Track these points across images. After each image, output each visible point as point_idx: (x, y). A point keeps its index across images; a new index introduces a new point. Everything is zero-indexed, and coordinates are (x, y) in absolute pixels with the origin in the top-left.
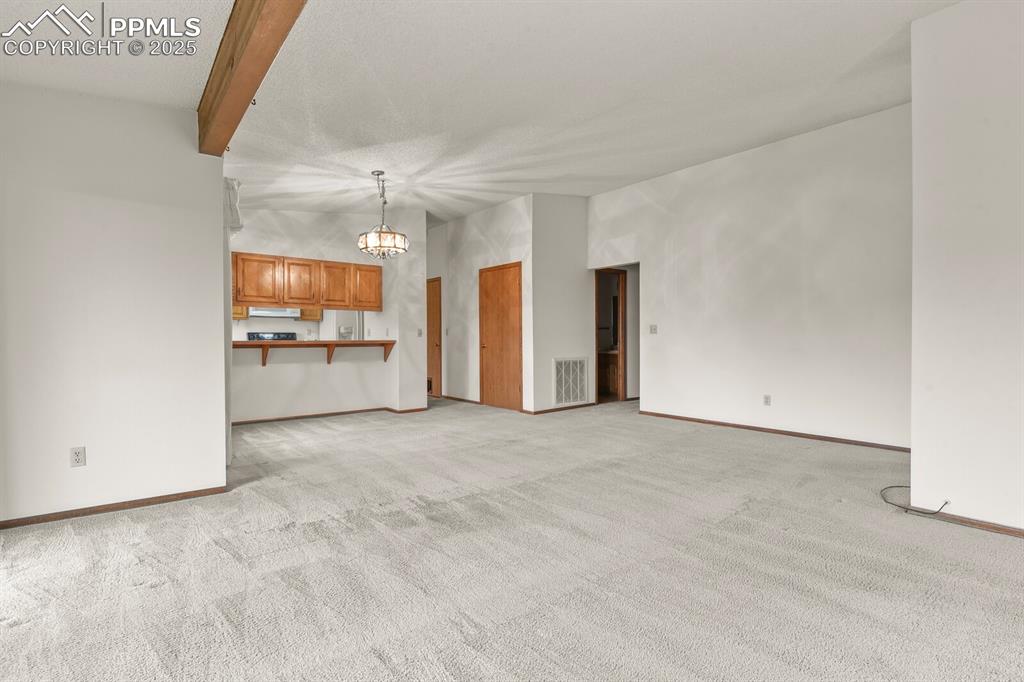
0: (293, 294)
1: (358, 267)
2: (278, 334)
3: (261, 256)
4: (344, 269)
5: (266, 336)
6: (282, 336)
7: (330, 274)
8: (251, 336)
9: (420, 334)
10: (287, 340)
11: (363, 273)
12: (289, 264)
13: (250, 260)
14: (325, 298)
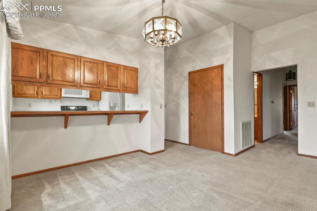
0: (86, 81)
1: (126, 68)
2: (78, 107)
3: (66, 54)
4: (118, 67)
5: (71, 108)
6: (79, 108)
7: (109, 70)
8: (63, 108)
9: (161, 107)
10: (82, 111)
11: (128, 71)
12: (84, 61)
13: (57, 56)
14: (106, 85)
